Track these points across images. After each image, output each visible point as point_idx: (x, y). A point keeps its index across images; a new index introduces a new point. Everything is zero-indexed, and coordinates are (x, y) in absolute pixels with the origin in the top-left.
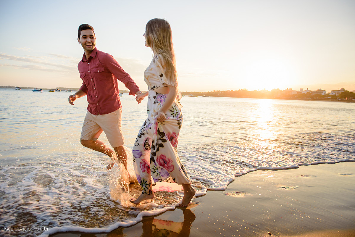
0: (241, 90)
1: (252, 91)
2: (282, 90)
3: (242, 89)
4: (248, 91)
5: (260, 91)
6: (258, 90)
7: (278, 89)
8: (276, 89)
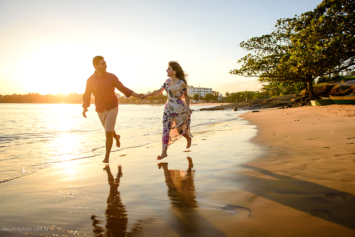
0: (31, 94)
1: (46, 95)
2: (80, 94)
3: (33, 93)
4: (41, 95)
5: (55, 95)
6: (53, 95)
7: (75, 93)
8: (73, 93)
